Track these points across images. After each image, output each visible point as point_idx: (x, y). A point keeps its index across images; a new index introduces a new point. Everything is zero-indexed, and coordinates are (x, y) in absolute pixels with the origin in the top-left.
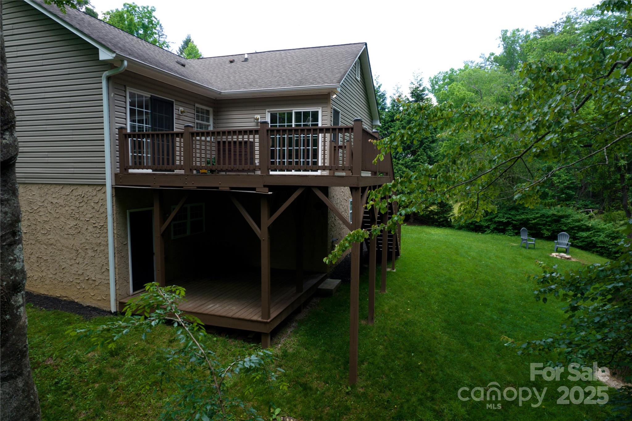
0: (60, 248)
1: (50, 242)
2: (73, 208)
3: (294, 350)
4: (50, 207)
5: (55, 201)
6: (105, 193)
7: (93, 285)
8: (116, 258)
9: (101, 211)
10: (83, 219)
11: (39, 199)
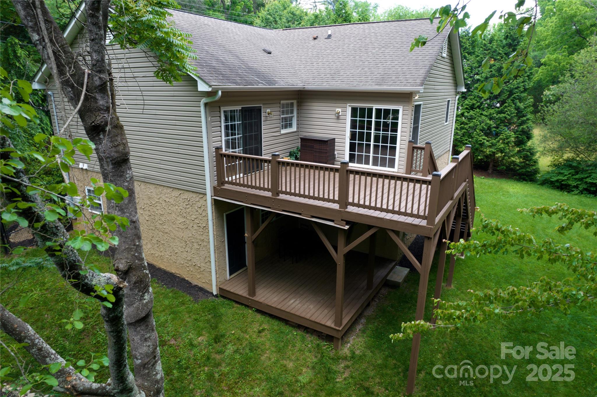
0: (173, 237)
1: (166, 231)
2: (180, 207)
3: (361, 352)
4: (164, 204)
5: (167, 200)
6: (206, 200)
7: (199, 271)
8: (216, 254)
9: (204, 214)
10: (190, 218)
11: (155, 196)
